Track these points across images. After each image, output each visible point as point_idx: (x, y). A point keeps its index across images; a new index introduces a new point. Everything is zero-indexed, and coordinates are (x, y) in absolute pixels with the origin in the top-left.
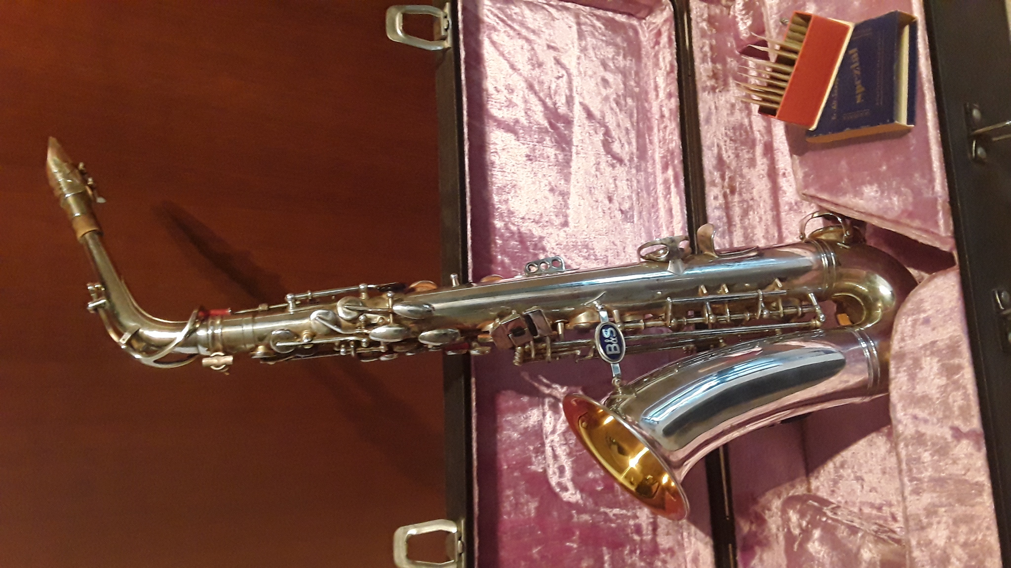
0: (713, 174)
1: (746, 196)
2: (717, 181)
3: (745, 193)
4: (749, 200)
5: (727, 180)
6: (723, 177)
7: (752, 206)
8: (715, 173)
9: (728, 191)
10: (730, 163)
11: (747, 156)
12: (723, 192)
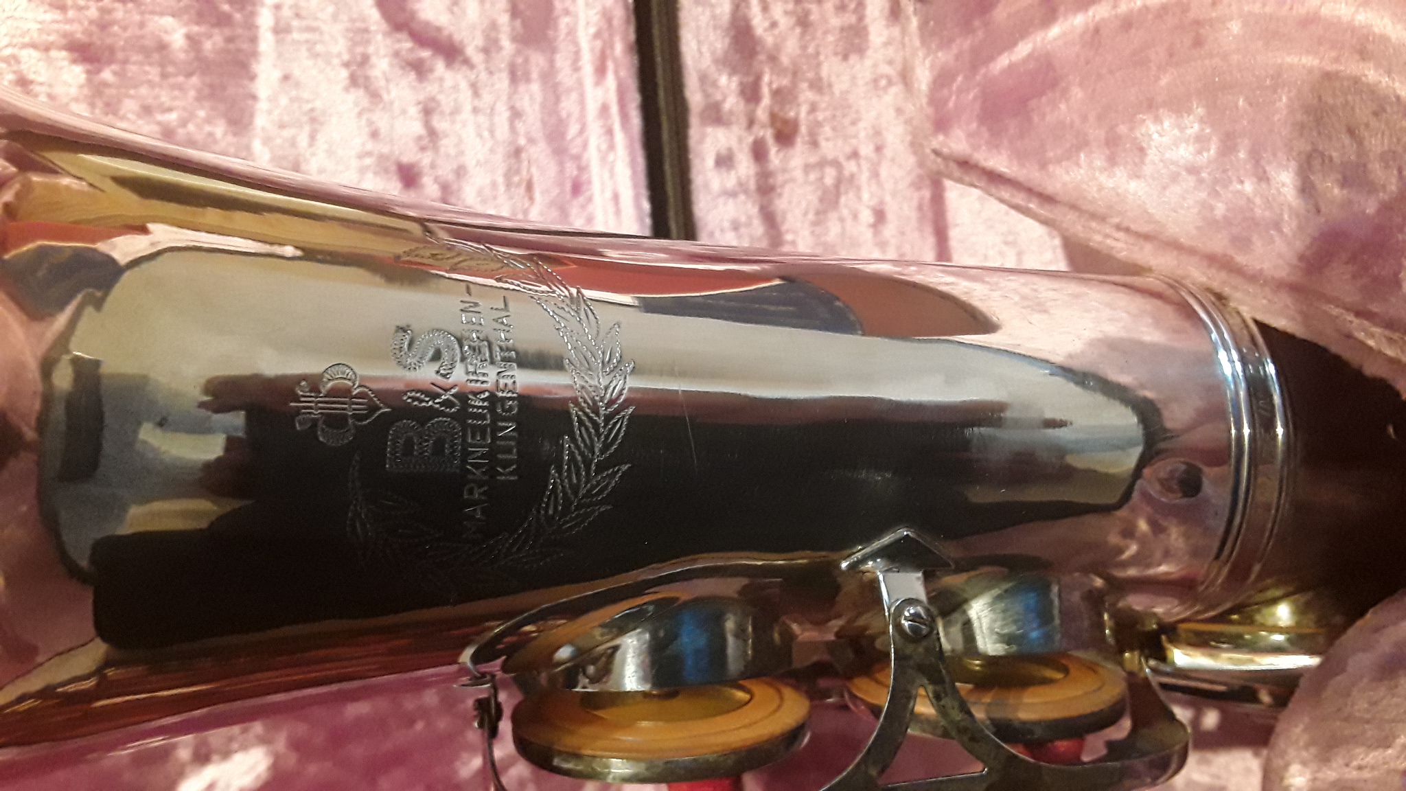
0: (715, 84)
1: (829, 148)
2: (727, 106)
3: (827, 139)
4: (842, 159)
5: (766, 101)
6: (751, 93)
7: (853, 176)
8: (723, 80)
9: (768, 134)
10: (778, 47)
11: (835, 21)
12: (751, 139)
